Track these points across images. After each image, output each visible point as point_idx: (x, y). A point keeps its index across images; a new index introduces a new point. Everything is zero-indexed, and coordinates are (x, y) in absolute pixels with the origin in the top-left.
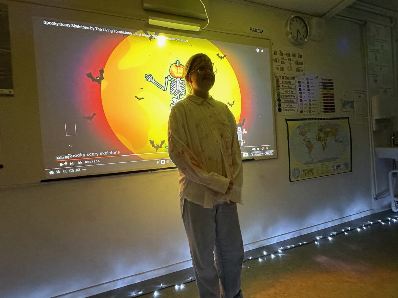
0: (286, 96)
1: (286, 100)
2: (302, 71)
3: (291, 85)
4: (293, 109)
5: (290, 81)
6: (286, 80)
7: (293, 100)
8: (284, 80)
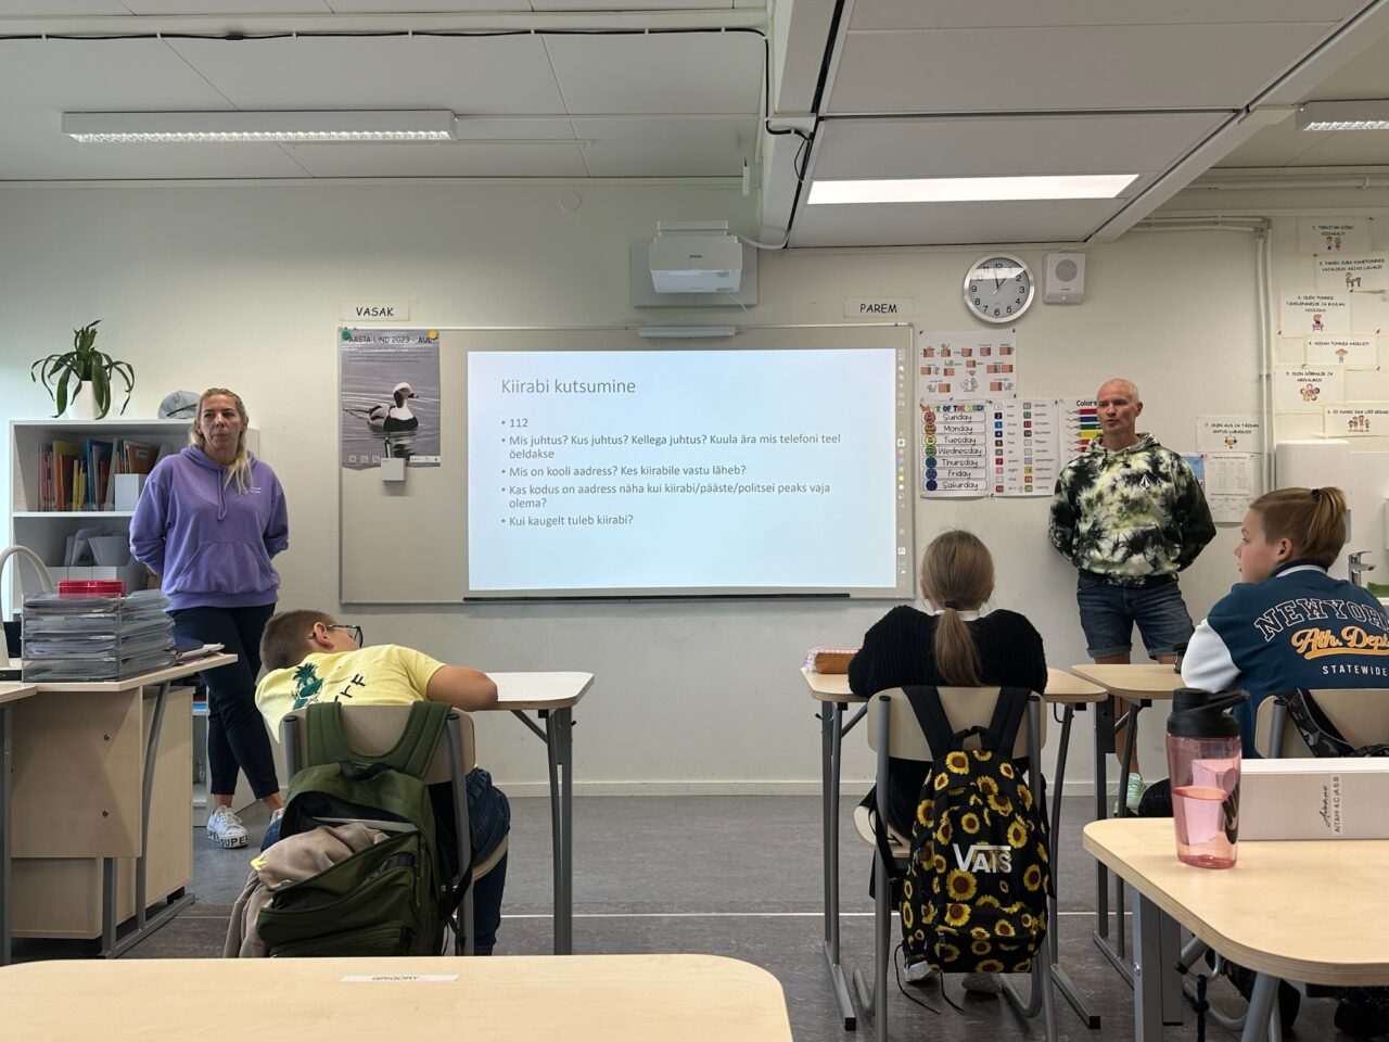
0: (955, 451)
1: (954, 460)
2: (1010, 385)
3: (970, 426)
4: (975, 483)
5: (969, 415)
6: (958, 414)
7: (975, 460)
8: (951, 415)
